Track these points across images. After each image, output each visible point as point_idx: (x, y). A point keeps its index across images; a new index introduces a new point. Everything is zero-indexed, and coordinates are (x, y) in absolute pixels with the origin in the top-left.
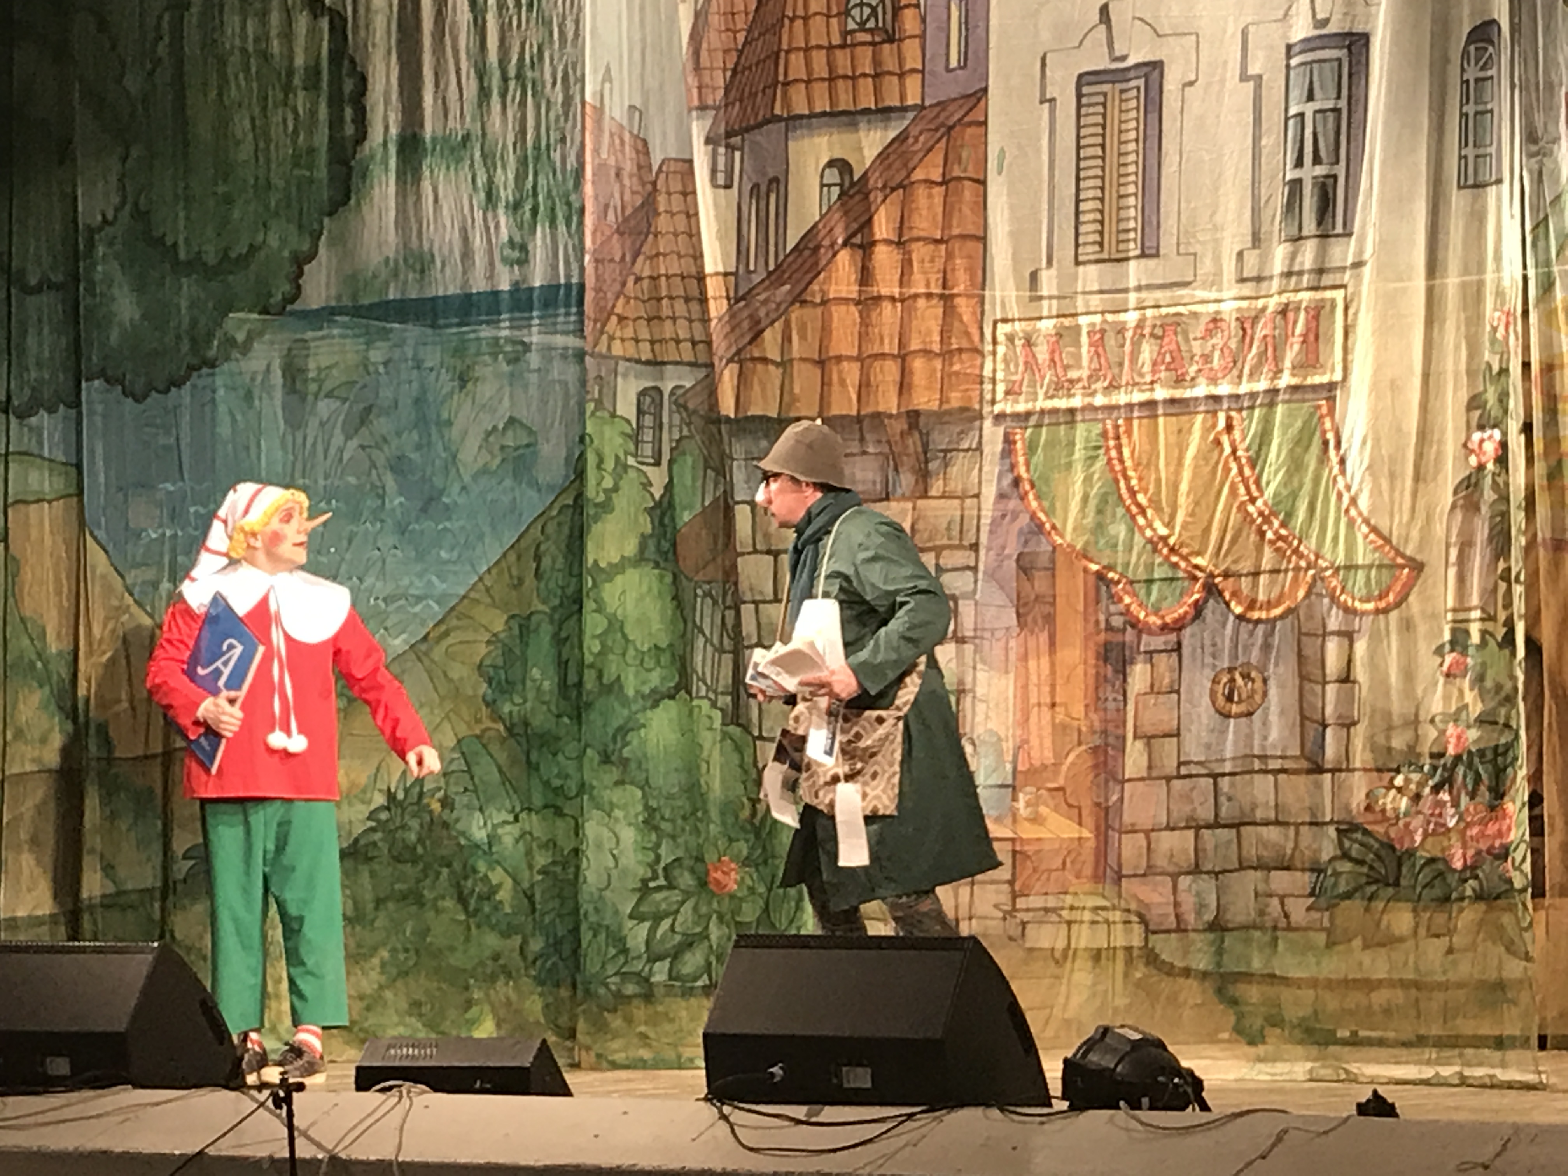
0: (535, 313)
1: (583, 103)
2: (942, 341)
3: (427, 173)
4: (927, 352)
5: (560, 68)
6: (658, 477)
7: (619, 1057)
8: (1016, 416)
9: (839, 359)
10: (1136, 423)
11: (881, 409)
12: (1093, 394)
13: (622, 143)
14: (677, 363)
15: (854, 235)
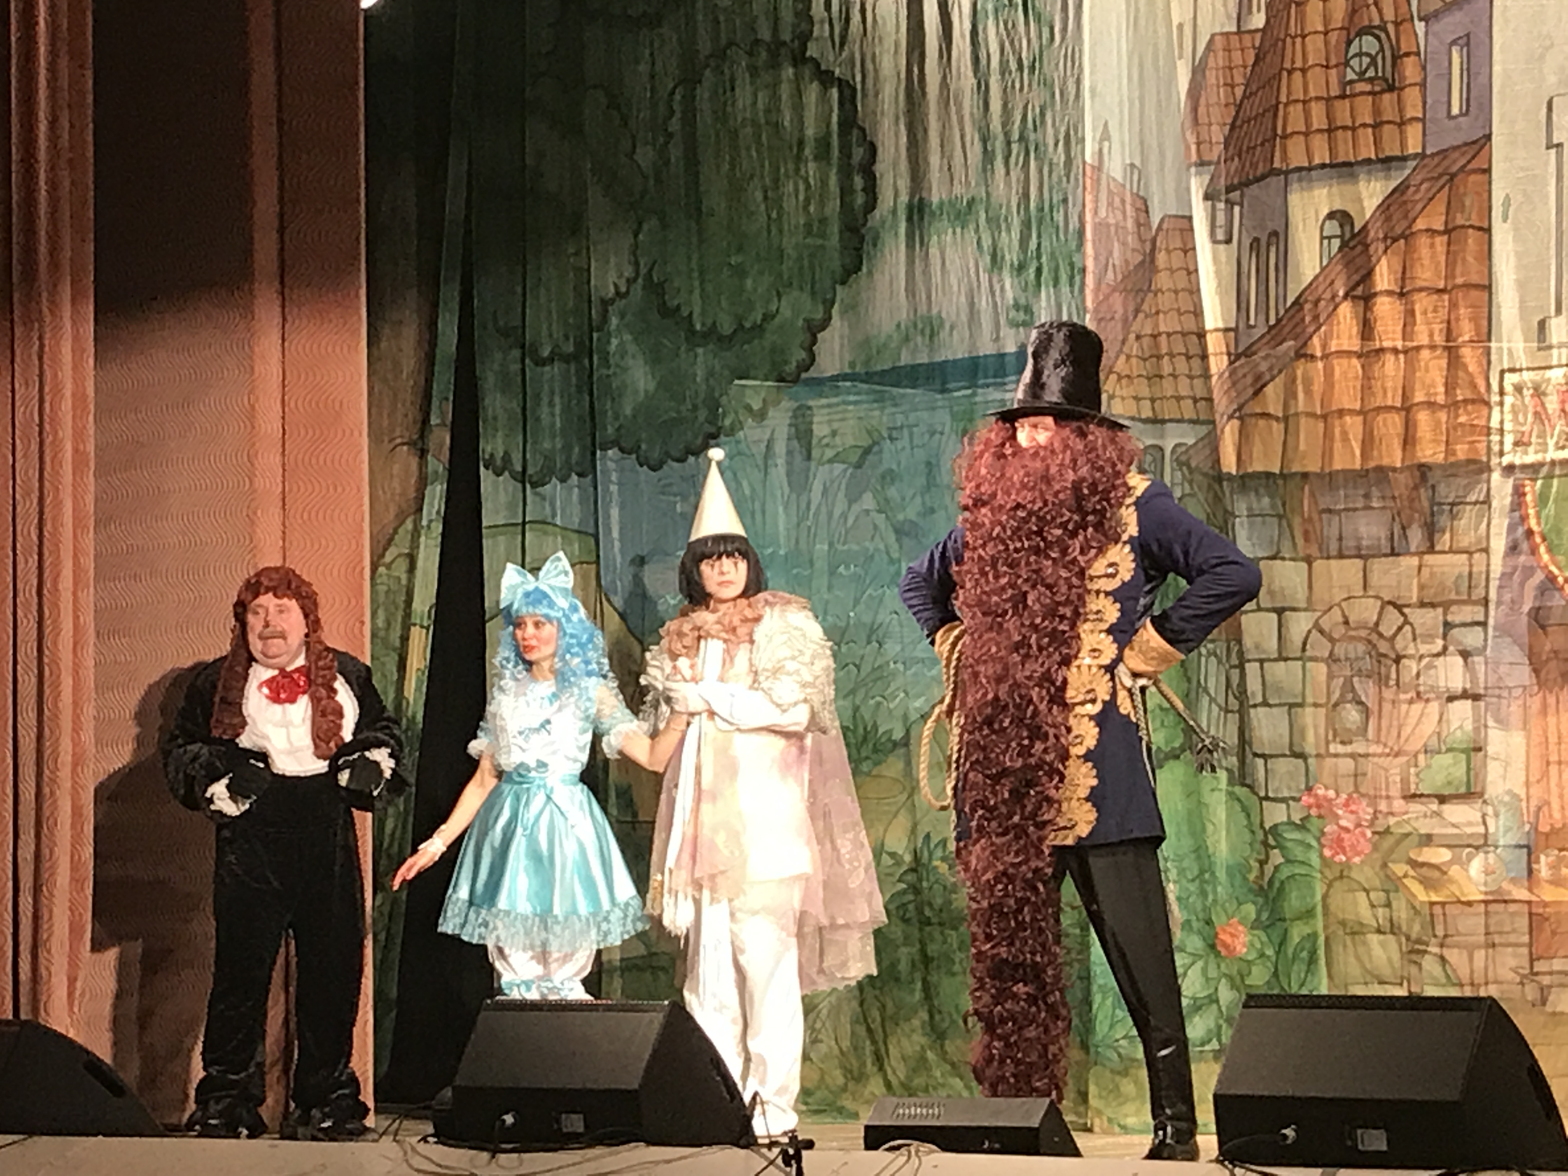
1: (1084, 163)
2: (1446, 392)
3: (935, 238)
4: (1431, 405)
5: (1063, 130)
7: (1131, 1121)
8: (1524, 467)
9: (1341, 413)
11: (1386, 462)
13: (1123, 202)
14: (1178, 421)
15: (1355, 286)
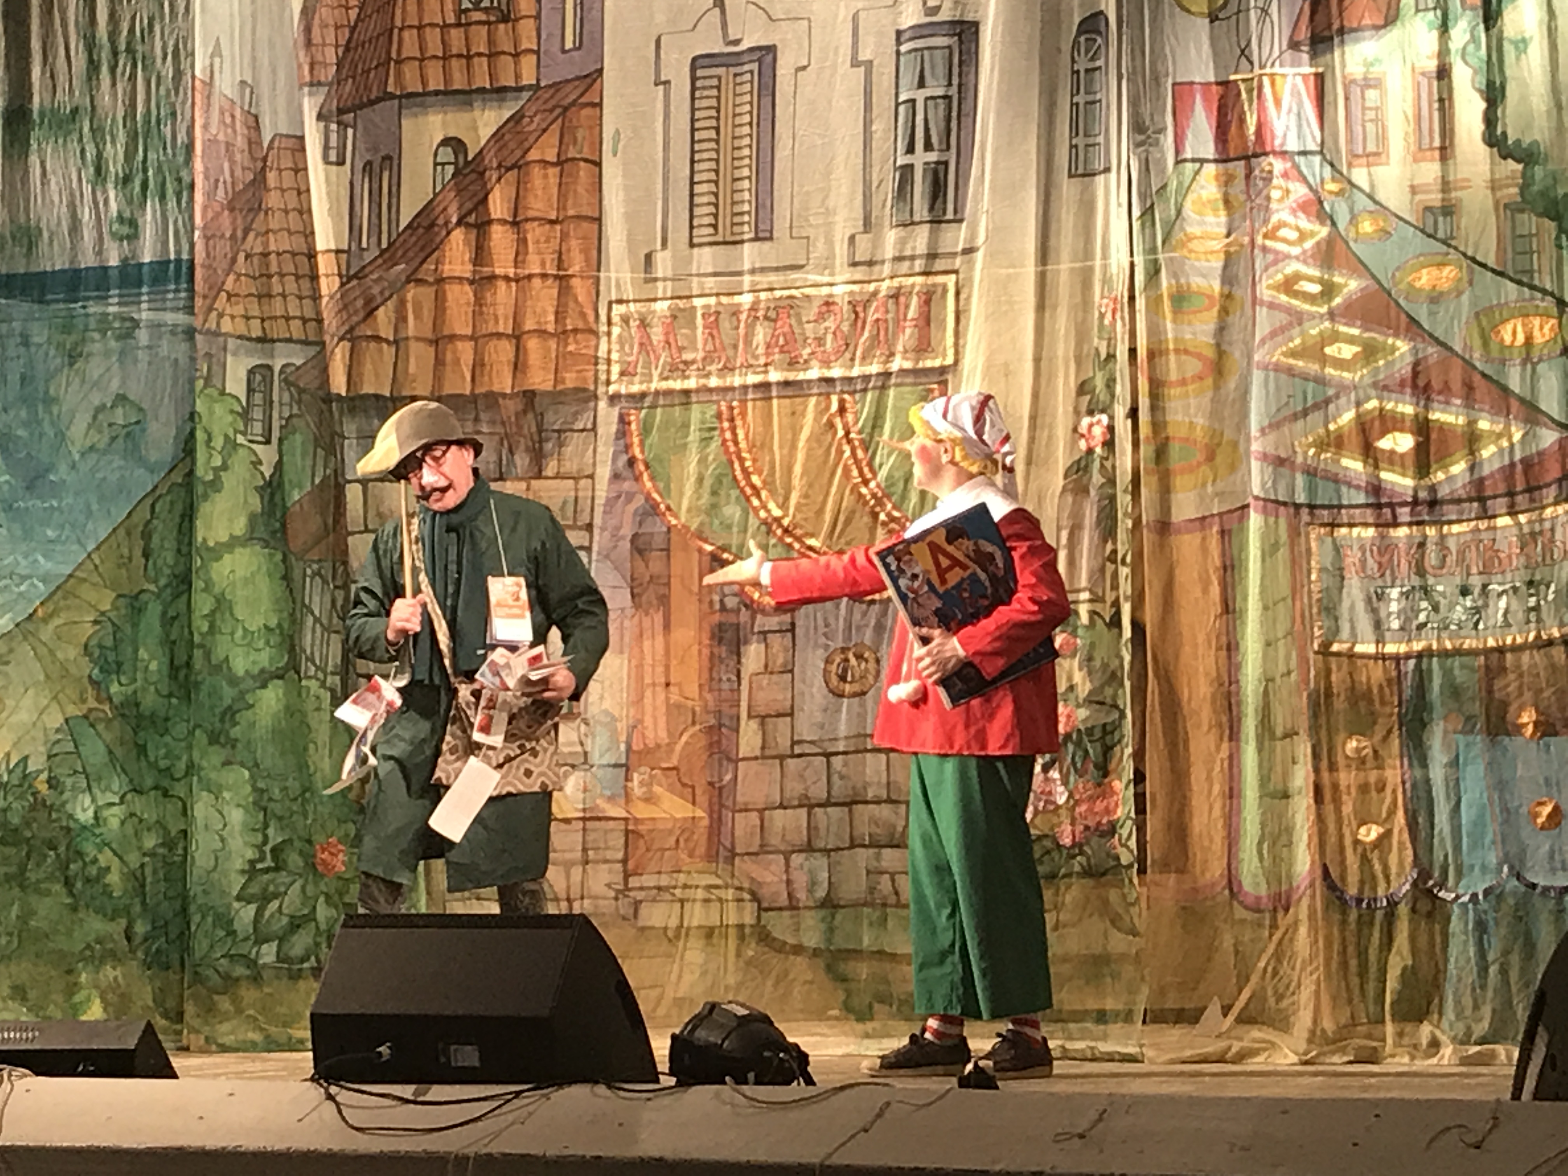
0: (145, 289)
1: (193, 77)
2: (557, 321)
3: (34, 146)
4: (542, 333)
5: (171, 43)
6: (268, 455)
7: (229, 1040)
8: (631, 397)
9: (453, 338)
10: (750, 404)
11: (496, 388)
12: (708, 375)
13: (233, 116)
14: (289, 340)
15: (469, 213)
